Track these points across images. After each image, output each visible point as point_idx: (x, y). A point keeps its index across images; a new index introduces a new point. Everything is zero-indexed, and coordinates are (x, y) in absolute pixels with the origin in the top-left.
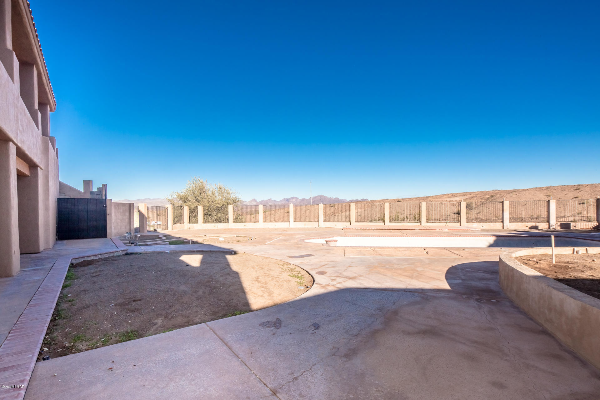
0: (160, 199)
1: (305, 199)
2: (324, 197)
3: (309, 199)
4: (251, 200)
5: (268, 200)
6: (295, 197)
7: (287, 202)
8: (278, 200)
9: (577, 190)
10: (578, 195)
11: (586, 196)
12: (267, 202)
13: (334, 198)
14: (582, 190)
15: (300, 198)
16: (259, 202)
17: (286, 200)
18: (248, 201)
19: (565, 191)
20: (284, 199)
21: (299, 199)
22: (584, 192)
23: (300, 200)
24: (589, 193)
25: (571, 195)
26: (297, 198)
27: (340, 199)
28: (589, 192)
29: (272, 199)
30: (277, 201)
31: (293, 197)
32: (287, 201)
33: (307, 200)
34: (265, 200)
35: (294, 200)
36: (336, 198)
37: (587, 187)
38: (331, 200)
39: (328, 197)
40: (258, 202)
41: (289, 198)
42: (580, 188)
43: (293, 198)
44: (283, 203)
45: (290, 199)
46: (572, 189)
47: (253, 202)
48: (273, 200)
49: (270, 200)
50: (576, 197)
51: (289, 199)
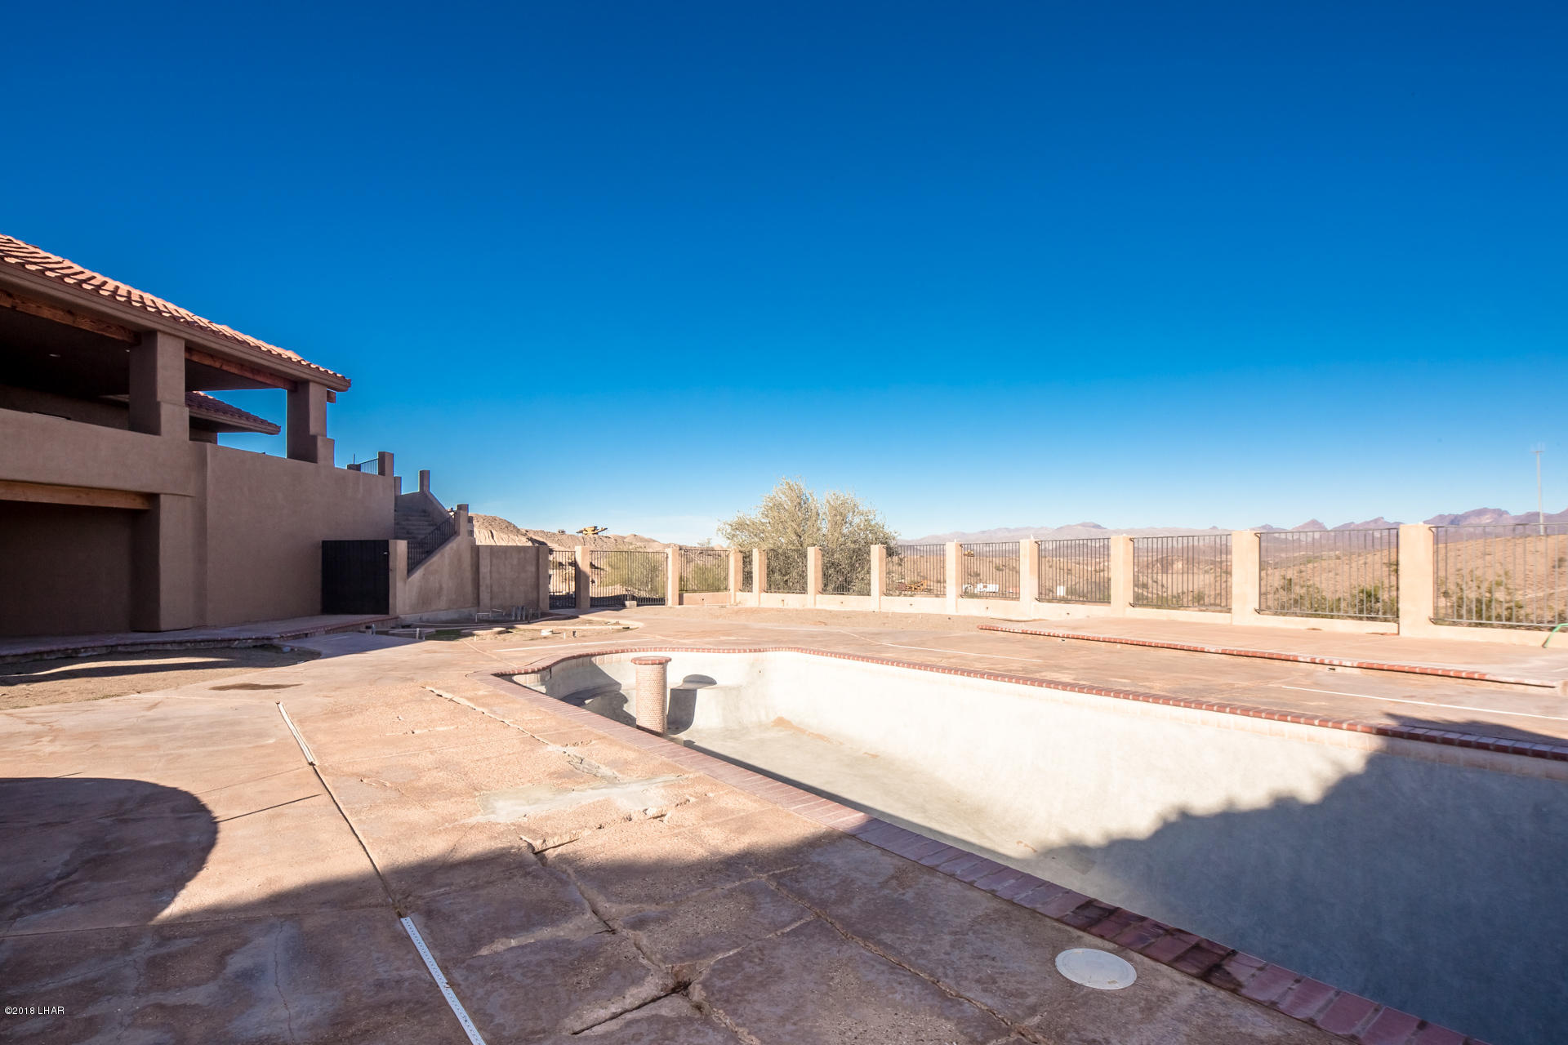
20: (1440, 516)
26: (1500, 513)
45: (1466, 516)
49: (1376, 521)
51: (1462, 516)
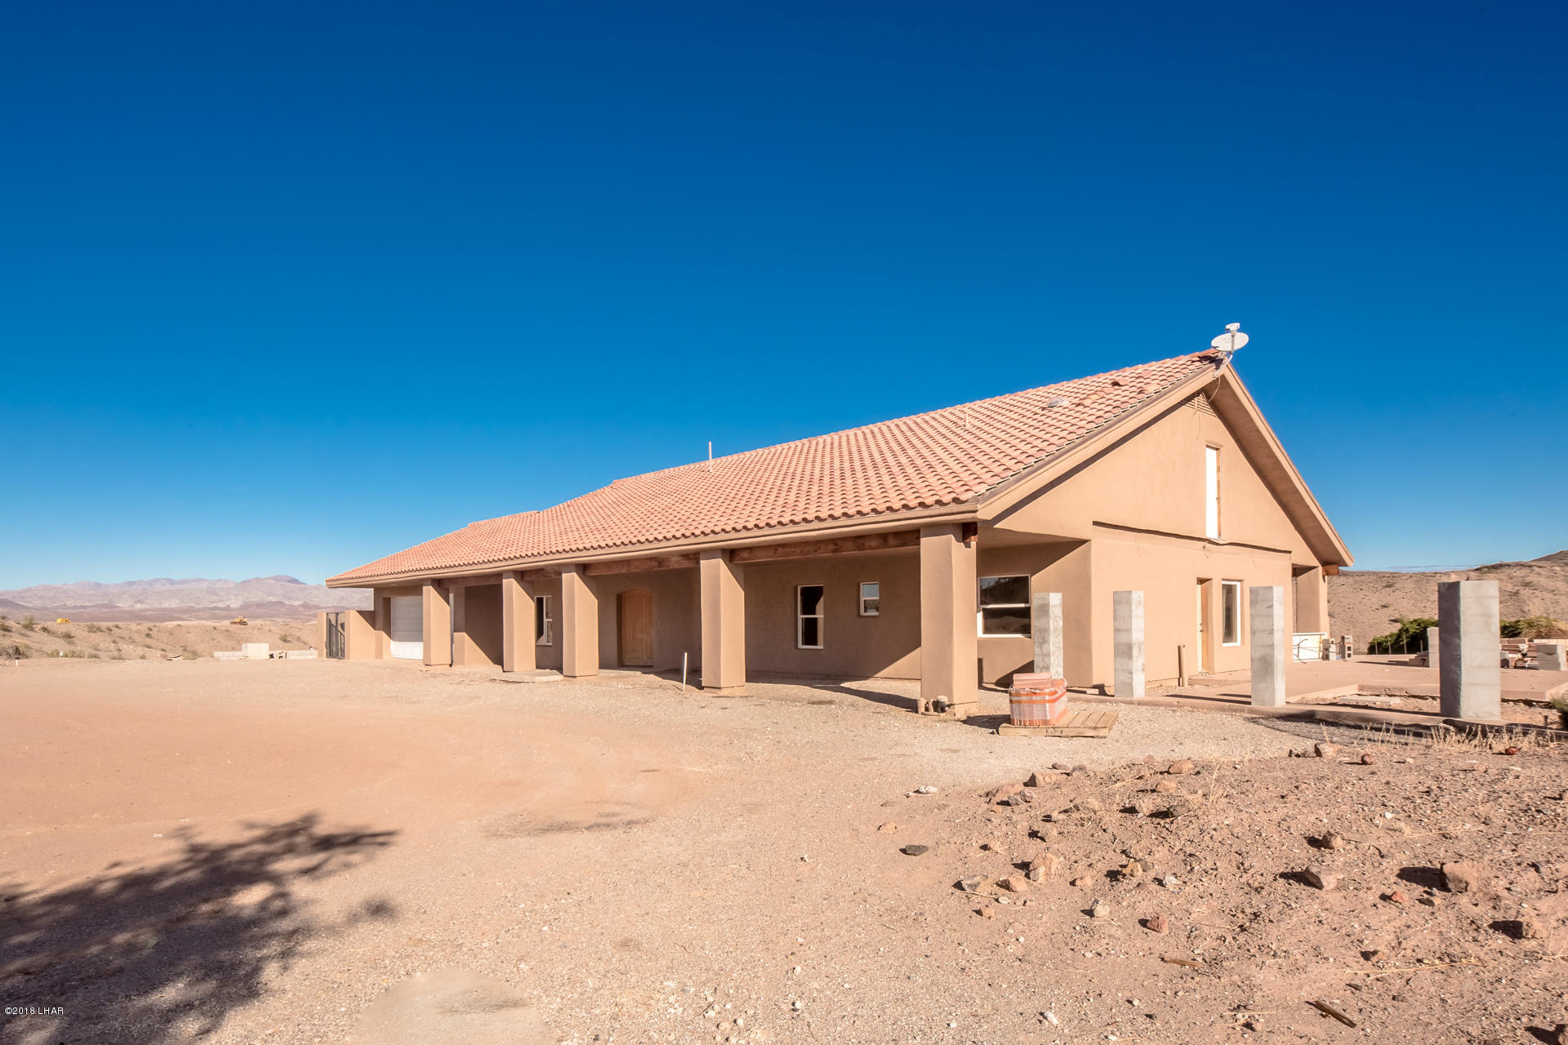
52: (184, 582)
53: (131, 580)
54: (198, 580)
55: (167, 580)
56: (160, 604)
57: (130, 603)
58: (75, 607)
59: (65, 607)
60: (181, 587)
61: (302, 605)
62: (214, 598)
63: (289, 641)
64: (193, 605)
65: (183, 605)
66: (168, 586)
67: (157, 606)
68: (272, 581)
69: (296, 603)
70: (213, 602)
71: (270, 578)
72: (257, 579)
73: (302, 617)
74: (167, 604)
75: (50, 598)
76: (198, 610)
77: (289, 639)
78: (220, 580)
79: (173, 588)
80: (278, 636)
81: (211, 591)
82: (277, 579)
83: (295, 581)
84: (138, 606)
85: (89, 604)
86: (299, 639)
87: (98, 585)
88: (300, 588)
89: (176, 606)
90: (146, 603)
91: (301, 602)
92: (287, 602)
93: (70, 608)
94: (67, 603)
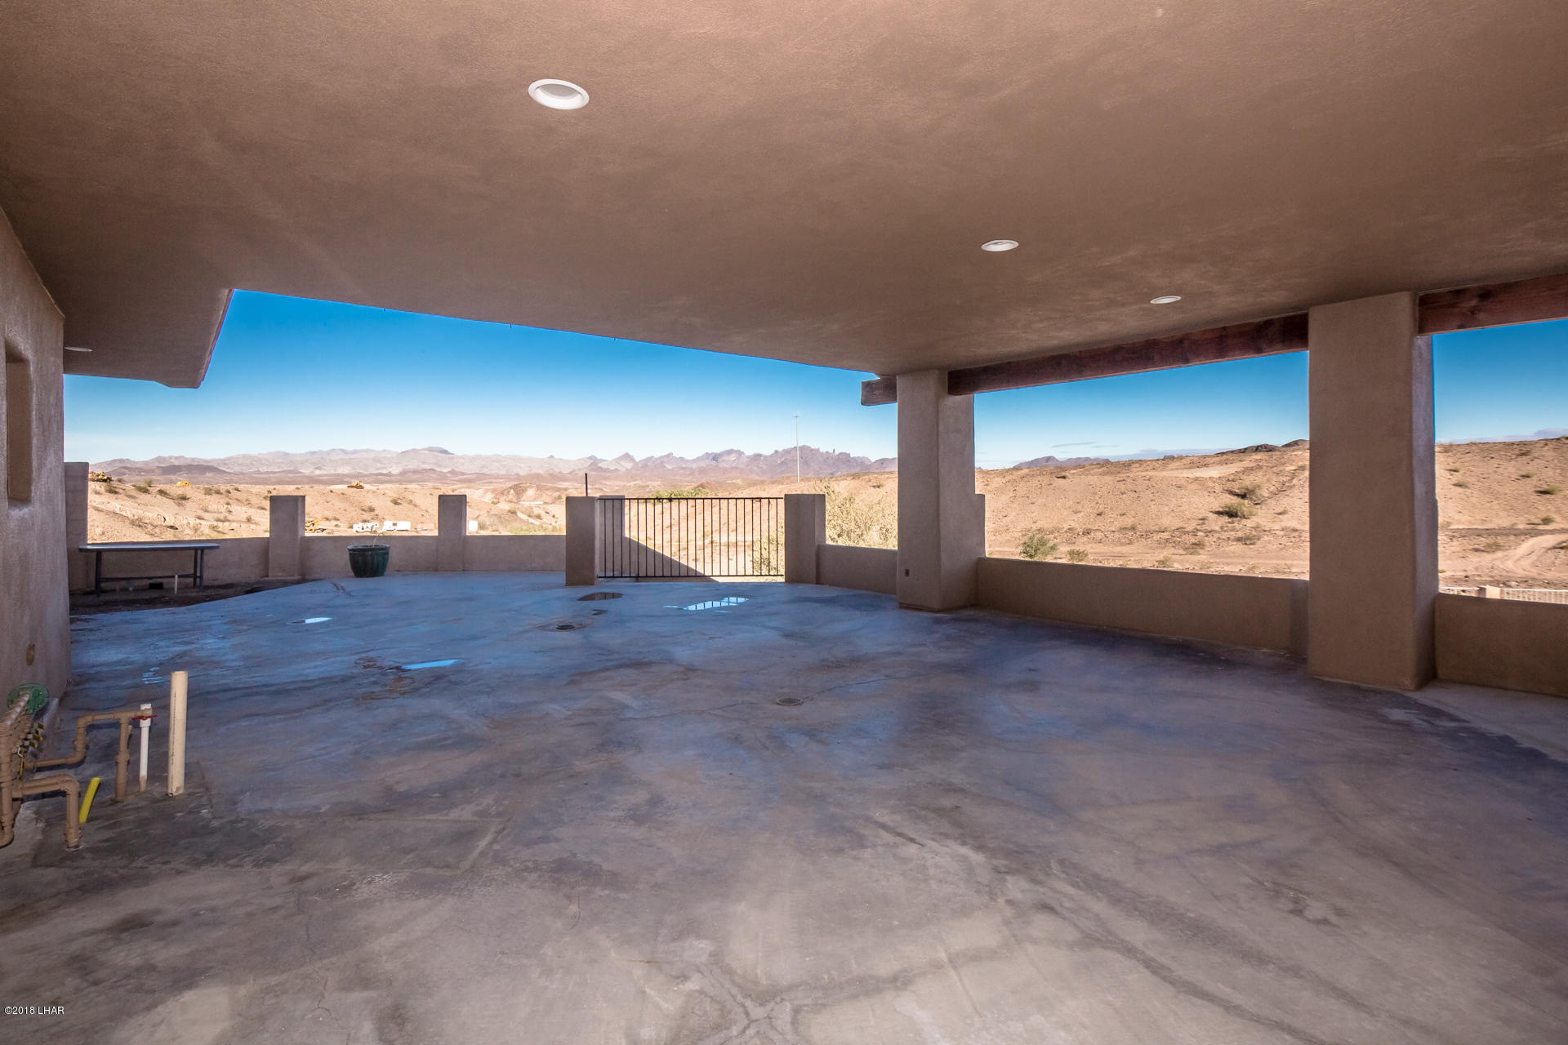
0: (373, 451)
1: (760, 455)
2: (812, 450)
3: (771, 456)
4: (618, 456)
5: (662, 457)
6: (735, 449)
7: (714, 463)
8: (690, 456)
9: (1524, 457)
10: (1529, 469)
11: (1551, 473)
12: (662, 463)
13: (837, 453)
14: (1535, 458)
15: (749, 451)
16: (641, 461)
17: (711, 457)
18: (610, 459)
19: (1492, 458)
20: (707, 453)
21: (747, 454)
22: (1541, 463)
23: (748, 457)
24: (1555, 466)
25: (1511, 469)
26: (740, 453)
27: (852, 456)
28: (1556, 461)
29: (675, 455)
30: (688, 461)
31: (729, 449)
32: (714, 459)
33: (766, 457)
34: (656, 457)
35: (733, 457)
36: (841, 453)
37: (1546, 448)
38: (828, 458)
39: (821, 451)
40: (637, 460)
41: (718, 451)
42: (1528, 452)
43: (730, 452)
44: (703, 464)
45: (721, 455)
46: (1509, 454)
47: (622, 463)
48: (678, 457)
50: (1524, 474)
51: (719, 454)
52: (355, 452)
53: (313, 450)
54: (367, 451)
55: (342, 450)
56: (335, 470)
57: (311, 470)
58: (267, 473)
59: (259, 472)
60: (352, 456)
61: (450, 472)
62: (379, 465)
63: (400, 504)
64: (361, 471)
65: (353, 471)
66: (342, 456)
67: (333, 472)
68: (426, 452)
69: (446, 470)
70: (378, 469)
71: (424, 449)
72: (414, 451)
73: (448, 482)
74: (340, 471)
75: (248, 465)
76: (365, 476)
77: (399, 501)
78: (384, 451)
79: (347, 457)
80: (391, 499)
81: (376, 460)
82: (431, 450)
83: (445, 452)
84: (318, 472)
85: (277, 470)
86: (410, 502)
87: (286, 454)
88: (449, 458)
89: (347, 472)
90: (324, 470)
91: (450, 470)
92: (438, 469)
93: (262, 473)
94: (261, 469)
